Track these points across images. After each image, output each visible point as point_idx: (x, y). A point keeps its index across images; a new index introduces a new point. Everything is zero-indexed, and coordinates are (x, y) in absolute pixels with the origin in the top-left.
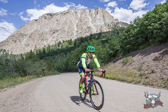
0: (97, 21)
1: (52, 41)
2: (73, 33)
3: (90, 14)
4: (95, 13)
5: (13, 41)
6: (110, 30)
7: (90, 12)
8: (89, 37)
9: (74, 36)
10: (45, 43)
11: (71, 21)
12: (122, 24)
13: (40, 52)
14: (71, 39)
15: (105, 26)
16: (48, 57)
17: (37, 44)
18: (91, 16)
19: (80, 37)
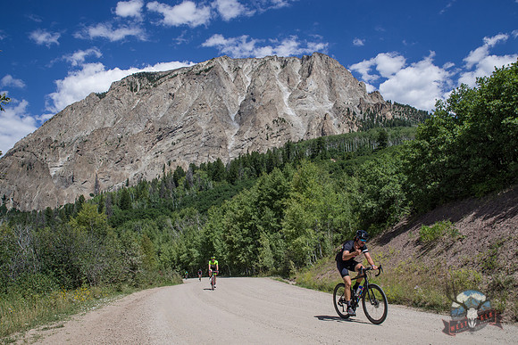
0: (309, 98)
1: (151, 166)
3: (286, 76)
5: (22, 166)
6: (355, 129)
7: (284, 67)
8: (281, 152)
9: (229, 148)
10: (129, 173)
11: (221, 97)
12: (394, 108)
13: (112, 203)
14: (219, 160)
15: (337, 114)
16: (139, 223)
17: (100, 176)
18: (288, 80)
19: (250, 153)
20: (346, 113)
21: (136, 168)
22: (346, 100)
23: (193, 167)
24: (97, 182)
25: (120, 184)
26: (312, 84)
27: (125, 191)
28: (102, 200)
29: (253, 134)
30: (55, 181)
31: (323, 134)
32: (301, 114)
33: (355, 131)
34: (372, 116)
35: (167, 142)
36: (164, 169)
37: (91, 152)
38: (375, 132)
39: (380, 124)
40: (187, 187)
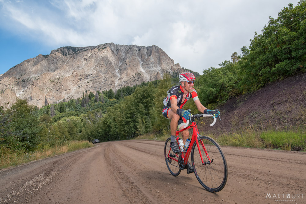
0: (151, 65)
1: (77, 92)
2: (113, 82)
3: (140, 55)
4: (147, 53)
9: (116, 85)
11: (111, 62)
14: (111, 90)
15: (162, 72)
17: (47, 97)
18: (142, 57)
21: (68, 93)
22: (166, 66)
23: (98, 92)
24: (46, 100)
25: (60, 101)
26: (152, 59)
27: (62, 104)
29: (126, 79)
31: (156, 79)
32: (147, 71)
35: (85, 81)
36: (84, 94)
37: (41, 85)
40: (95, 101)
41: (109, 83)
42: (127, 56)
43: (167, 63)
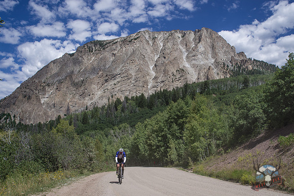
0: (200, 56)
1: (101, 97)
2: (146, 83)
3: (185, 43)
4: (195, 40)
5: (25, 97)
6: (228, 76)
7: (183, 37)
8: (181, 90)
9: (149, 87)
10: (88, 102)
11: (144, 56)
12: (253, 62)
13: (77, 120)
14: (142, 95)
15: (216, 67)
16: (94, 132)
17: (70, 104)
18: (186, 45)
19: (162, 90)
20: (222, 66)
21: (92, 99)
22: (222, 57)
23: (126, 98)
24: (68, 107)
25: (82, 109)
26: (201, 47)
27: (85, 113)
28: (71, 118)
29: (164, 79)
30: (44, 107)
31: (208, 79)
32: (194, 66)
33: (228, 77)
34: (239, 67)
35: (111, 83)
36: (109, 100)
37: (65, 89)
38: (241, 78)
39: (244, 73)
40: (123, 111)
41: (141, 85)
42: (166, 46)
43: (225, 52)
